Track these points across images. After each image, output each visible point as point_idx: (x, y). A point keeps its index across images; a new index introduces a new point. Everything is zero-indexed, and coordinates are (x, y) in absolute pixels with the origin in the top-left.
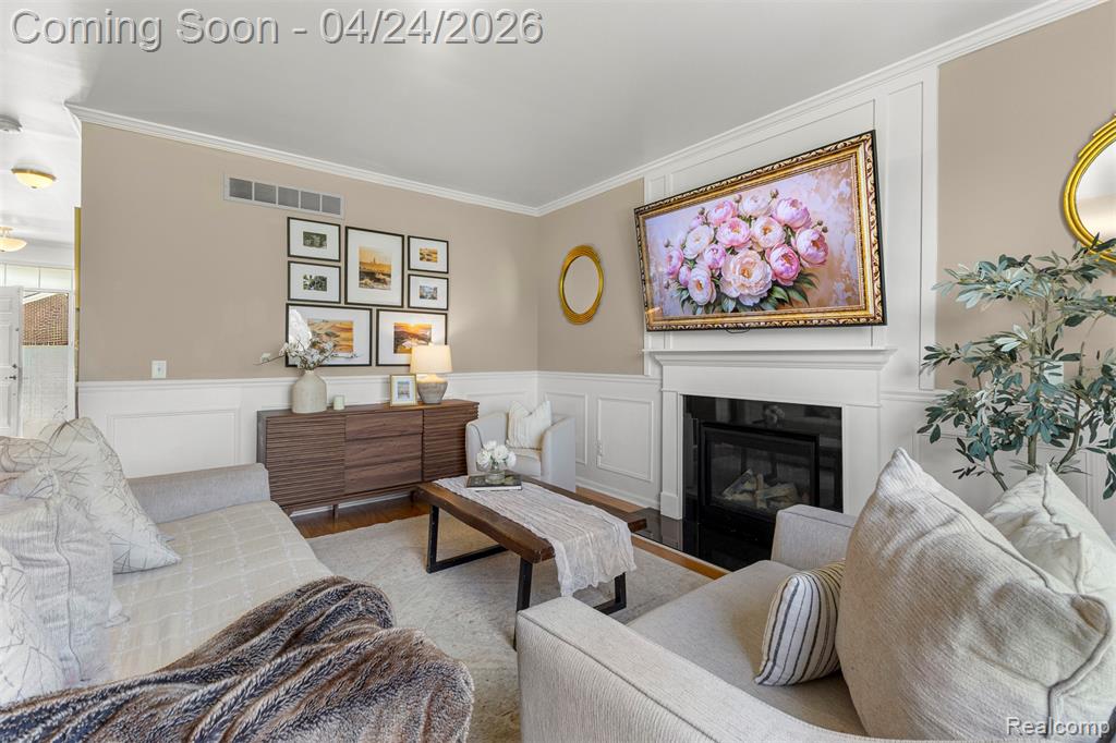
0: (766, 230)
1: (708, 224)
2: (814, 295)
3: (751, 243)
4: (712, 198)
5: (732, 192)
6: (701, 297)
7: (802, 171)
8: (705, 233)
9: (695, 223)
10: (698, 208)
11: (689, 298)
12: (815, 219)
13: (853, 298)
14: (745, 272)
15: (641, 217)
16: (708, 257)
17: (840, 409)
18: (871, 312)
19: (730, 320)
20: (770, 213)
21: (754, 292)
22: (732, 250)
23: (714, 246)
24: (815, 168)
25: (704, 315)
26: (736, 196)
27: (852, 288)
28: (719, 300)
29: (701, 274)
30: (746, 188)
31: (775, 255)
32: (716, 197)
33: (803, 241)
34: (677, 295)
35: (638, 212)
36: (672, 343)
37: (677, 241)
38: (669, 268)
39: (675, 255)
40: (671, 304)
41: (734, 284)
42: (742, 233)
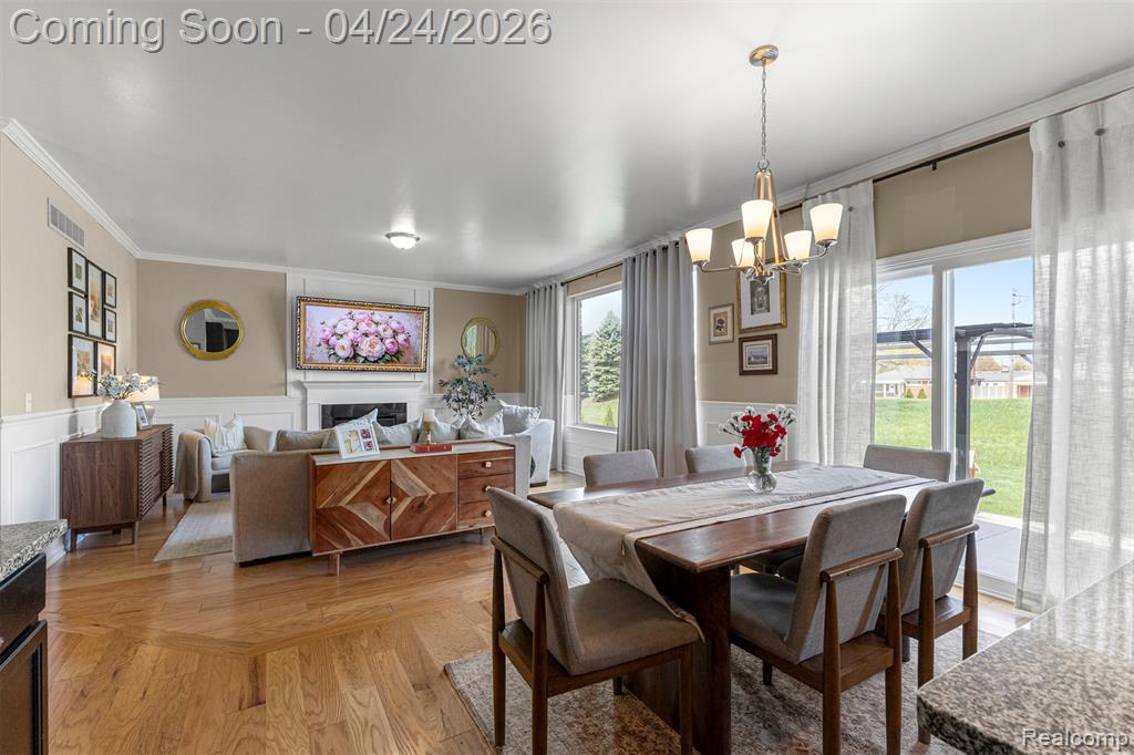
0: (384, 330)
1: (354, 320)
2: (402, 359)
3: (377, 334)
4: (357, 308)
5: (370, 309)
6: (342, 353)
7: (403, 312)
8: (352, 324)
9: (344, 317)
10: (347, 311)
11: (334, 354)
12: (406, 331)
13: (417, 363)
14: (372, 346)
15: (302, 303)
16: (351, 335)
17: (405, 404)
18: (422, 368)
19: (360, 367)
20: (387, 323)
21: (375, 355)
23: (355, 330)
24: (408, 313)
25: (344, 363)
26: (372, 312)
27: (416, 358)
28: (355, 356)
29: (345, 342)
30: (377, 310)
31: (388, 341)
32: (360, 309)
33: (401, 338)
34: (325, 351)
35: (300, 299)
36: (311, 376)
37: (330, 323)
38: (322, 335)
39: (328, 330)
40: (321, 355)
41: (364, 350)
42: (373, 329)
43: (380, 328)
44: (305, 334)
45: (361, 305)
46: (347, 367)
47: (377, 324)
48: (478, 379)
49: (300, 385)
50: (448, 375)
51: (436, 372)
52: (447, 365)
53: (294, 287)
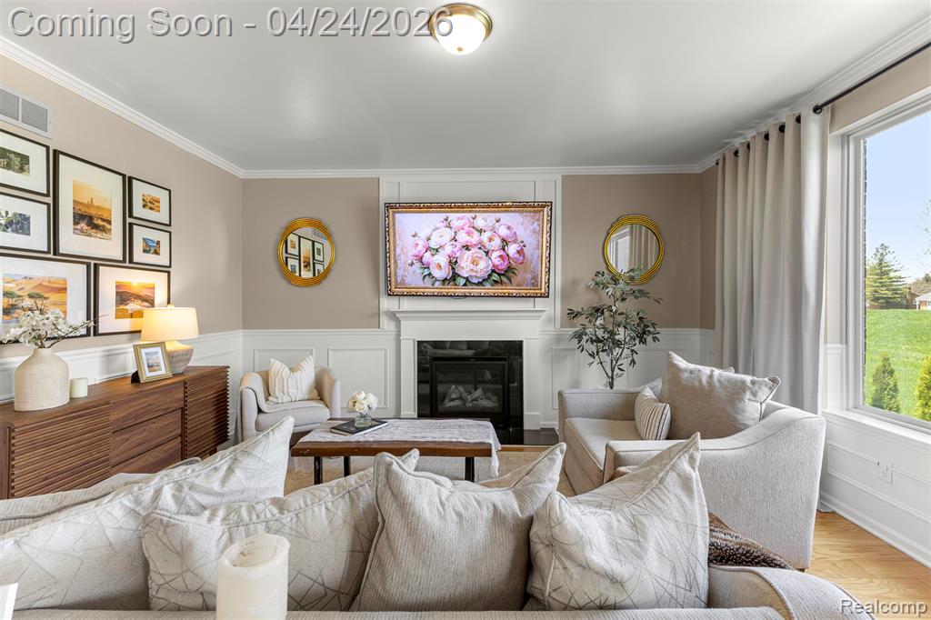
0: (490, 240)
1: (451, 228)
2: (515, 280)
3: (481, 246)
4: (455, 212)
5: (470, 212)
6: (439, 274)
7: (515, 211)
8: (448, 234)
9: (439, 225)
10: (444, 215)
11: (430, 274)
12: (520, 239)
13: (535, 284)
14: (475, 262)
15: (390, 211)
16: (448, 249)
17: (522, 341)
18: (543, 291)
19: (460, 291)
20: (493, 230)
21: (479, 275)
22: (467, 248)
23: (453, 242)
24: (522, 212)
25: (441, 286)
26: (473, 215)
27: (535, 278)
28: (455, 276)
29: (442, 259)
30: (479, 212)
31: (495, 255)
32: (458, 212)
33: (512, 249)
34: (419, 271)
35: (388, 206)
36: (407, 304)
37: (423, 234)
38: (415, 252)
39: (421, 244)
40: (413, 277)
41: (465, 268)
42: (475, 238)
43: (485, 237)
44: (395, 250)
45: (460, 206)
46: (444, 291)
47: (480, 231)
48: (630, 306)
49: (393, 316)
50: (583, 301)
51: (566, 295)
52: (581, 287)
53: (387, 194)
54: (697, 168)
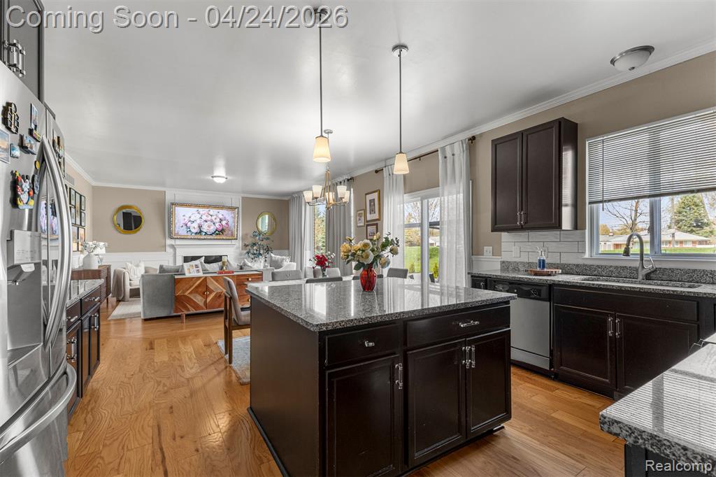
0: (215, 219)
1: (200, 214)
2: (225, 233)
3: (212, 221)
4: (201, 208)
5: (208, 208)
6: (194, 231)
7: (225, 210)
8: (199, 216)
9: (195, 212)
11: (190, 231)
12: (227, 219)
13: (232, 235)
14: (209, 227)
15: (173, 206)
16: (198, 221)
17: (227, 256)
18: (235, 237)
19: (202, 237)
20: (217, 215)
21: (211, 231)
23: (200, 219)
24: (228, 210)
25: (195, 235)
26: (209, 210)
27: (232, 233)
28: (201, 232)
29: (196, 225)
30: (211, 209)
31: (217, 224)
32: (203, 208)
33: (224, 223)
34: (185, 229)
35: (172, 204)
36: (178, 242)
37: (188, 216)
38: (183, 222)
39: (187, 219)
40: (182, 232)
41: (205, 229)
42: (210, 218)
43: (213, 218)
44: (175, 221)
45: (204, 206)
46: (196, 237)
47: (212, 216)
48: (264, 243)
49: (173, 246)
50: (250, 241)
51: (243, 239)
52: (249, 236)
53: (169, 198)
54: (286, 198)
